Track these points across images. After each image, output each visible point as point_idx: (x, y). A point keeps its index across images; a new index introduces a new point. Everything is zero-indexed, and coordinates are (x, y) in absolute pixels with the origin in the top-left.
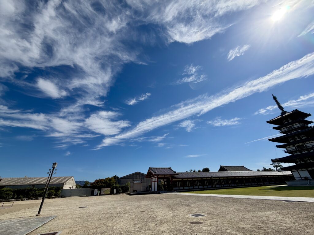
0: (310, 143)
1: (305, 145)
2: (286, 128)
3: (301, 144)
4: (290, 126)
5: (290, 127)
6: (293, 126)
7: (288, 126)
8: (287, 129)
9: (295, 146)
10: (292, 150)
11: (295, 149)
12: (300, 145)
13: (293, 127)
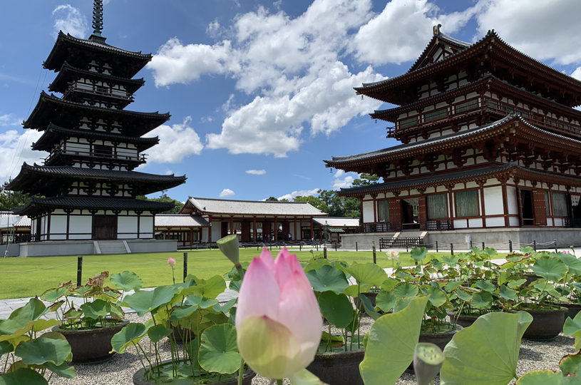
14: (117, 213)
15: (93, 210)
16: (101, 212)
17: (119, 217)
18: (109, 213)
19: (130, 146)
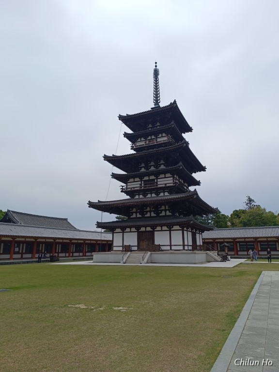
0: (165, 178)
1: (157, 180)
2: (146, 140)
3: (152, 177)
4: (153, 137)
6: (156, 138)
7: (150, 138)
8: (146, 142)
9: (141, 181)
11: (139, 185)
12: (149, 180)
13: (156, 140)
14: (154, 229)
16: (143, 229)
17: (155, 232)
18: (149, 229)
19: (168, 175)
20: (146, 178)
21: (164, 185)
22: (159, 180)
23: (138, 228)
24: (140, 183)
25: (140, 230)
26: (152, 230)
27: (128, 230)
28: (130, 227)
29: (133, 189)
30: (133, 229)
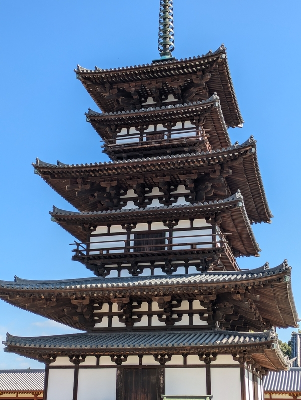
0: (192, 229)
1: (171, 235)
2: (141, 134)
3: (158, 226)
4: (160, 128)
5: (156, 133)
6: (169, 131)
7: (151, 129)
8: (141, 139)
9: (128, 234)
10: (108, 250)
12: (150, 233)
13: (169, 136)
14: (163, 361)
15: (119, 356)
16: (133, 361)
17: (167, 370)
18: (149, 360)
19: (199, 223)
20: (142, 227)
21: (188, 248)
22: (175, 234)
23: (118, 357)
24: (124, 237)
25: (124, 364)
26: (158, 363)
27: (90, 361)
28: (98, 354)
29: (105, 252)
30: (106, 360)
